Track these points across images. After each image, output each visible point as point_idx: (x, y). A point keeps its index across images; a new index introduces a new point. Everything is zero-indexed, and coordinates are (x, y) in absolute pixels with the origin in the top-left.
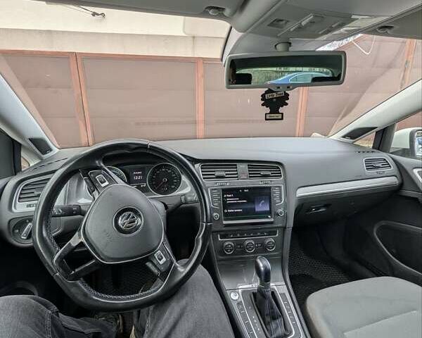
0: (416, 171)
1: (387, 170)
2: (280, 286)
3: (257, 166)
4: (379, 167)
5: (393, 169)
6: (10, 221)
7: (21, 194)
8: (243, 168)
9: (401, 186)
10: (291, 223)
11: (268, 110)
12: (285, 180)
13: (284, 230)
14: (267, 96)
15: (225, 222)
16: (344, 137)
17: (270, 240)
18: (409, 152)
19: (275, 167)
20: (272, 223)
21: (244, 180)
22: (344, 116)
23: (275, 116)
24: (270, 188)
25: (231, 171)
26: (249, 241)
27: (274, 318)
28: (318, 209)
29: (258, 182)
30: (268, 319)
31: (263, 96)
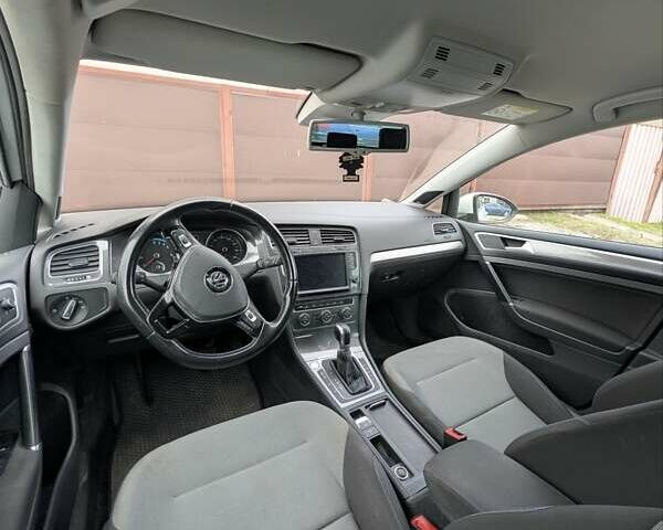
0: (476, 235)
1: (453, 235)
2: (357, 352)
3: (330, 232)
4: (445, 232)
5: (459, 234)
6: (47, 298)
7: (52, 266)
8: (315, 233)
9: (466, 250)
10: (366, 290)
11: (346, 172)
12: (359, 245)
13: (360, 299)
14: (344, 158)
15: (299, 293)
16: (415, 201)
17: (346, 308)
18: (473, 218)
19: (347, 233)
20: (347, 290)
21: (316, 246)
22: (415, 177)
23: (352, 177)
24: (344, 254)
25: (303, 237)
26: (325, 311)
27: (355, 378)
28: (392, 276)
29: (332, 248)
30: (349, 379)
31: (341, 158)
